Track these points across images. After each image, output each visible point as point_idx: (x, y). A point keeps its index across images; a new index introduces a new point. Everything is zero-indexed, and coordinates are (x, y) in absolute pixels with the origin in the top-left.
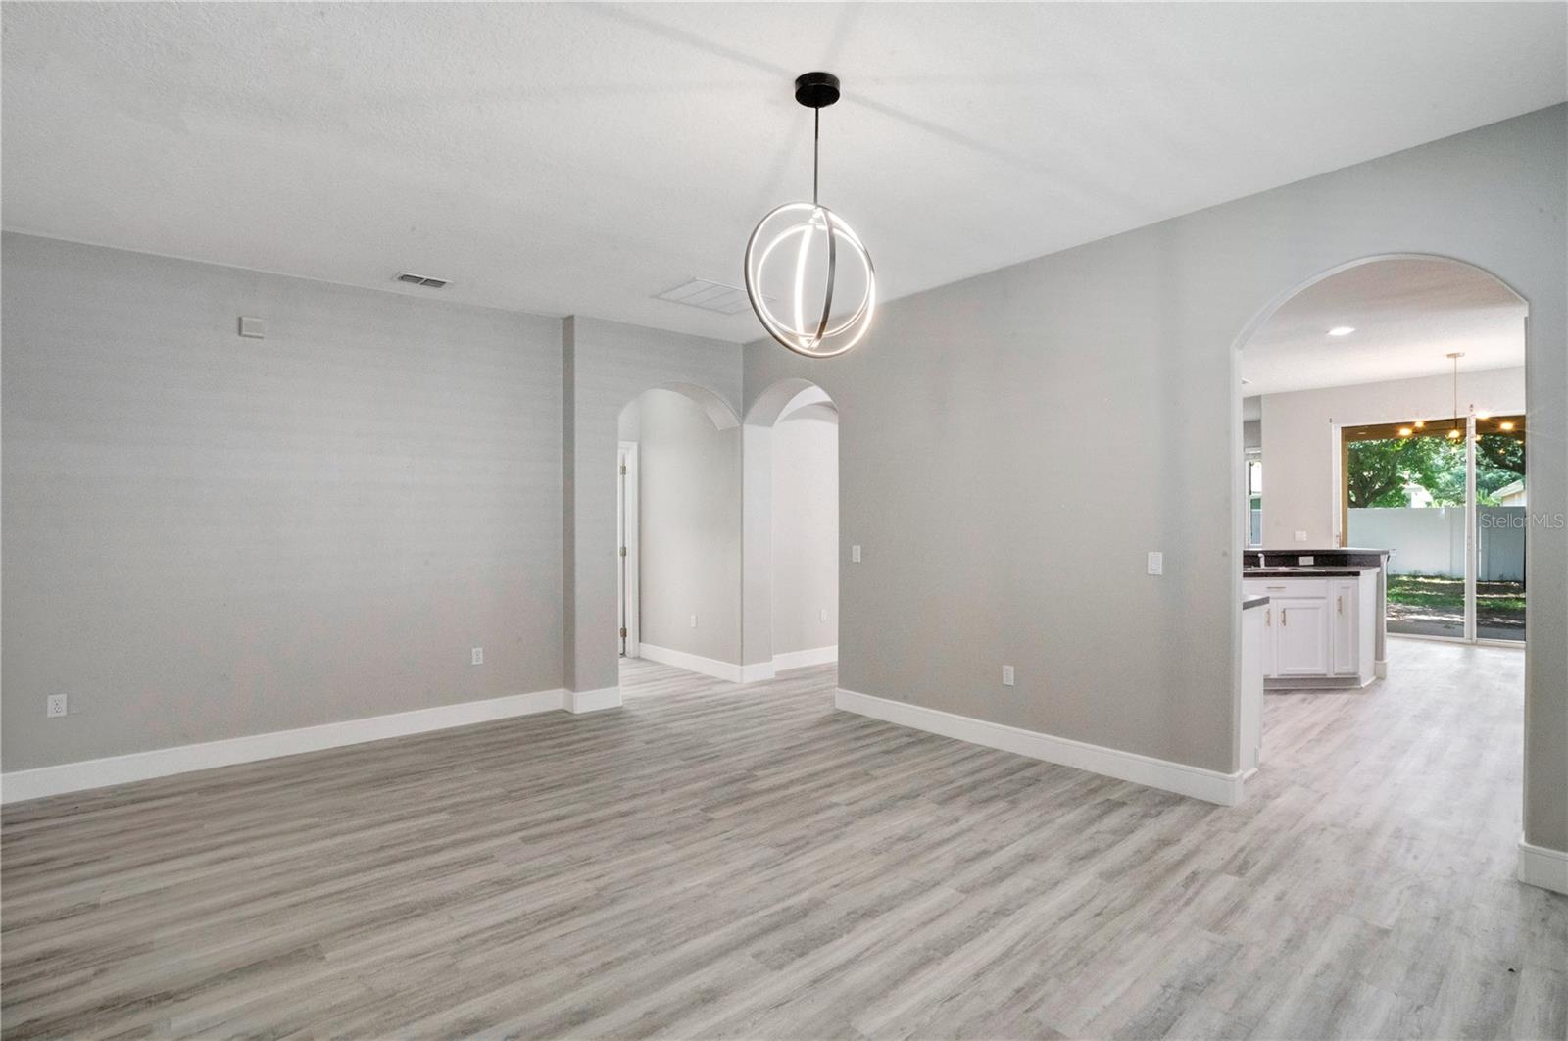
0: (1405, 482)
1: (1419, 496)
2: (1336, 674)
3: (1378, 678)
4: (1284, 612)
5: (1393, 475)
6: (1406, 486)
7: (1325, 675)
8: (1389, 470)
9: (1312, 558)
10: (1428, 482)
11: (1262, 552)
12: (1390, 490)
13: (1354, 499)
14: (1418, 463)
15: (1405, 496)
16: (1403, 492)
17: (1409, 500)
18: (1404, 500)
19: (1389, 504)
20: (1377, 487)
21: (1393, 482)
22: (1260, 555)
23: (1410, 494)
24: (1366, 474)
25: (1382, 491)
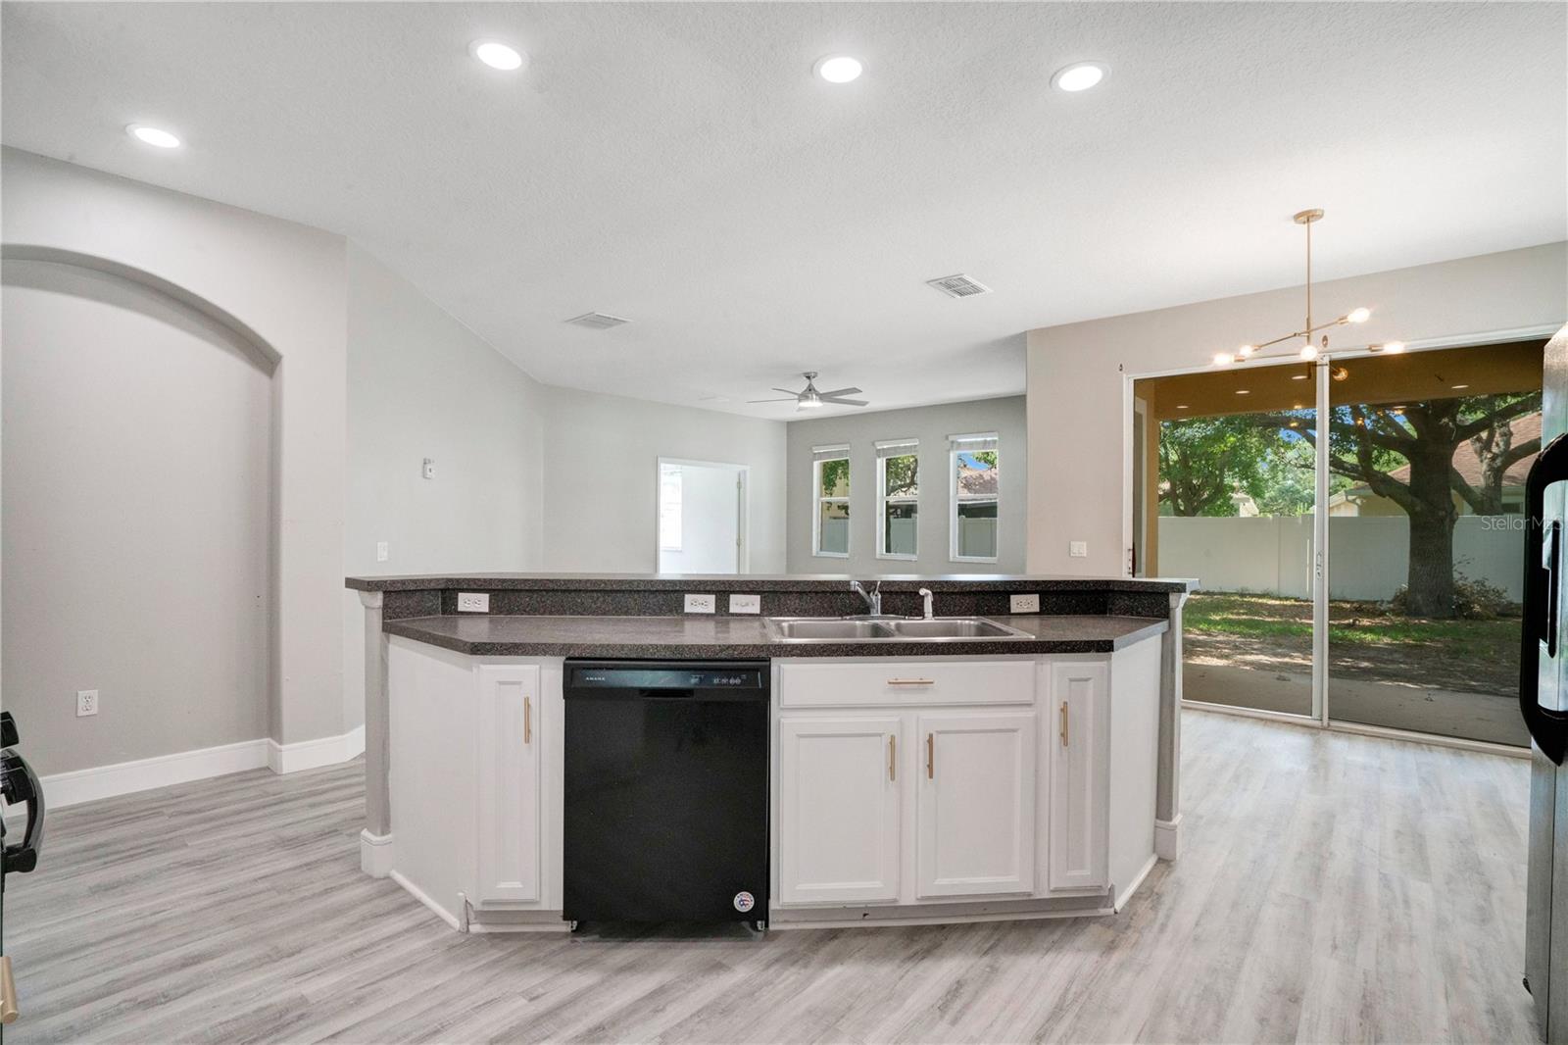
0: (1233, 489)
1: (1248, 508)
2: (1055, 891)
3: (1160, 860)
4: (930, 741)
5: (1222, 481)
6: (1234, 495)
7: (1030, 895)
8: (1217, 476)
9: (1036, 597)
10: (1255, 491)
11: (929, 585)
12: (1218, 499)
13: (1182, 508)
14: (1246, 470)
15: (1232, 506)
16: (1231, 502)
17: (1237, 510)
18: (1233, 510)
19: (1217, 514)
20: (1206, 496)
21: (1221, 490)
22: (922, 592)
23: (1238, 504)
24: (1194, 482)
25: (1210, 500)
